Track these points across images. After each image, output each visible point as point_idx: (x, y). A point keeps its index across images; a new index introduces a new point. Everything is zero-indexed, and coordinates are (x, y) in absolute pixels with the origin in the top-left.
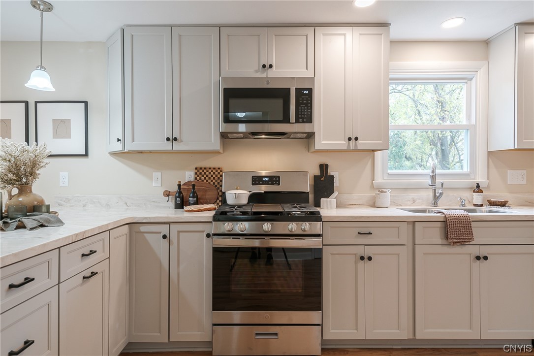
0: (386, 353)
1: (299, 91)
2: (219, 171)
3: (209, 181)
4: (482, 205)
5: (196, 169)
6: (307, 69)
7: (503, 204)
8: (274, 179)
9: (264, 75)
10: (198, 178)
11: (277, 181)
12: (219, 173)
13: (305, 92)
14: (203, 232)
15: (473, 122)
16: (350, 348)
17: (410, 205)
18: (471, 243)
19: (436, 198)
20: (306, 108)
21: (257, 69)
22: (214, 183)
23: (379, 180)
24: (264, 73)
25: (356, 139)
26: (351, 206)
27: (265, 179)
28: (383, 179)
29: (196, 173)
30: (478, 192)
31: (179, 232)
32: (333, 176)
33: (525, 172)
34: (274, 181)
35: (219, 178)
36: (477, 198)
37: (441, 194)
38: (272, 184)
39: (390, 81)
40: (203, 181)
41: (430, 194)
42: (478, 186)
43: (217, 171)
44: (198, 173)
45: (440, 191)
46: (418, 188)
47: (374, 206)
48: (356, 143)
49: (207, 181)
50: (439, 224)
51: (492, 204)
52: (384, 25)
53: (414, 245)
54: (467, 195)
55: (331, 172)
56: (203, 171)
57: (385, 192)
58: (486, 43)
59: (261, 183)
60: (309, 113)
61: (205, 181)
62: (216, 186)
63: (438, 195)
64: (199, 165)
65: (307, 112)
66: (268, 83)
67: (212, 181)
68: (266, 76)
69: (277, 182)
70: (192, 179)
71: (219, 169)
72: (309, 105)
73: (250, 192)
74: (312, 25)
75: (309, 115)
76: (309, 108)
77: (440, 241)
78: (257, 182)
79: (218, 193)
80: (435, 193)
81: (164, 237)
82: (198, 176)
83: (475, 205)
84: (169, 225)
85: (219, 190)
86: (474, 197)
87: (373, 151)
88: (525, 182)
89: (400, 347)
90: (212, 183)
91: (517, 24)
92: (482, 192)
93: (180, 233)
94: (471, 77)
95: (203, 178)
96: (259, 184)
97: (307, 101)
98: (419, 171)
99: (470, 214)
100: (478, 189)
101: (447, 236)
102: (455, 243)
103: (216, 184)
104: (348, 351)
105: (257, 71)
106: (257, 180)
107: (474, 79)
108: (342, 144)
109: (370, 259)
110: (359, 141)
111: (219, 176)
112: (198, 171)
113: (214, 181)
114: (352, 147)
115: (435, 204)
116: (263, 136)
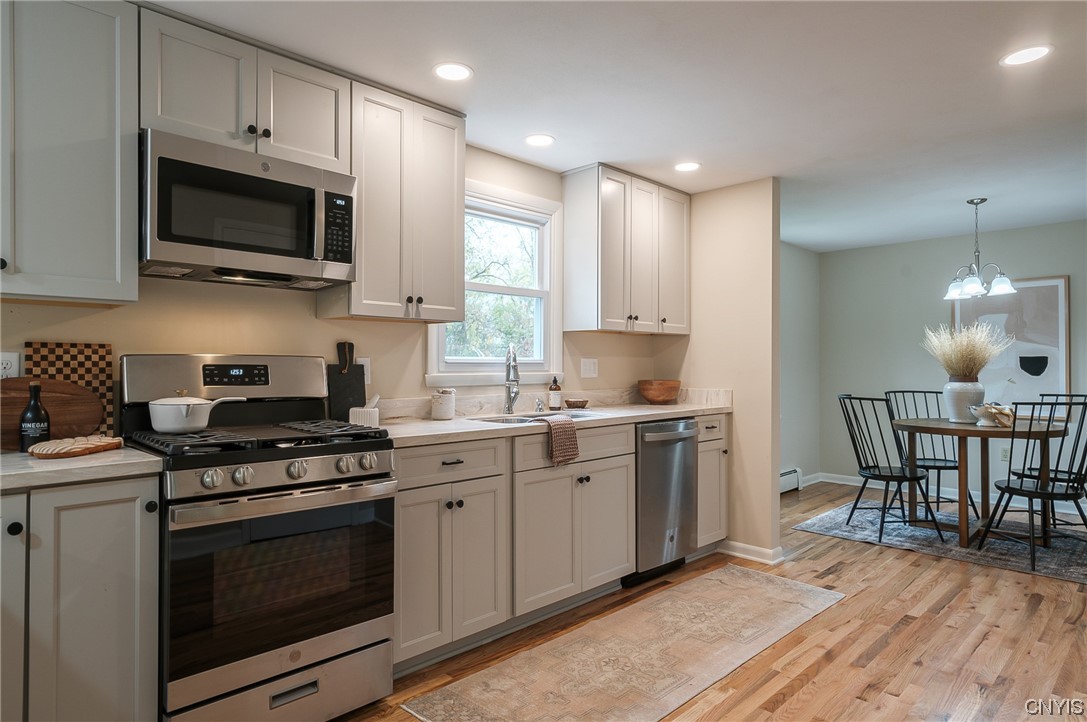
0: (477, 654)
1: (330, 197)
2: (102, 352)
3: (74, 377)
4: (559, 409)
5: (28, 345)
6: (337, 155)
7: (582, 405)
8: (256, 372)
9: (251, 148)
10: (37, 371)
11: (263, 375)
12: (102, 358)
13: (339, 202)
14: (133, 500)
15: (547, 287)
16: (426, 668)
17: (476, 414)
18: (576, 460)
19: (511, 400)
20: (340, 233)
21: (234, 131)
22: (89, 383)
23: (434, 373)
24: (250, 143)
25: (420, 300)
26: (397, 421)
27: (235, 372)
28: (439, 372)
29: (28, 358)
30: (555, 390)
31: (59, 510)
32: (363, 366)
33: (596, 360)
34: (256, 375)
35: (102, 371)
36: (555, 399)
37: (517, 393)
38: (252, 383)
39: (466, 210)
40: (52, 377)
41: (502, 394)
42: (555, 381)
43: (95, 352)
44: (37, 358)
45: (515, 390)
46: (486, 385)
47: (428, 416)
48: (417, 307)
49: (67, 377)
50: (540, 438)
51: (571, 405)
52: (458, 114)
53: (513, 472)
54: (541, 393)
55: (359, 359)
56: (52, 351)
57: (450, 393)
58: (561, 177)
59: (226, 380)
60: (346, 244)
61: (60, 378)
62: (96, 389)
63: (513, 395)
64: (40, 334)
65: (343, 241)
66: (266, 167)
67: (81, 377)
68: (253, 151)
69: (263, 379)
70: (13, 373)
71: (102, 346)
72: (347, 228)
73: (213, 400)
74: (348, 75)
75: (346, 247)
76: (346, 234)
77: (542, 463)
78: (217, 379)
79: (105, 408)
80: (509, 393)
81: (14, 529)
82: (37, 364)
83: (552, 409)
84: (25, 496)
85: (105, 401)
86: (551, 397)
87: (426, 322)
88: (596, 375)
89: (490, 640)
90: (82, 383)
91: (601, 164)
92: (559, 389)
93: (64, 514)
94: (544, 221)
95: (52, 370)
96: (220, 383)
97: (344, 222)
98: (480, 358)
99: (574, 420)
100: (555, 385)
101: (552, 453)
102: (560, 462)
103: (96, 383)
104: (424, 674)
105: (234, 136)
106: (216, 374)
107: (548, 225)
108: (394, 307)
109: (460, 504)
110: (424, 306)
111: (102, 364)
112: (36, 351)
113: (88, 377)
114: (412, 315)
115: (509, 410)
116: (239, 279)
